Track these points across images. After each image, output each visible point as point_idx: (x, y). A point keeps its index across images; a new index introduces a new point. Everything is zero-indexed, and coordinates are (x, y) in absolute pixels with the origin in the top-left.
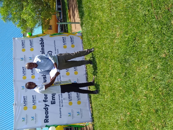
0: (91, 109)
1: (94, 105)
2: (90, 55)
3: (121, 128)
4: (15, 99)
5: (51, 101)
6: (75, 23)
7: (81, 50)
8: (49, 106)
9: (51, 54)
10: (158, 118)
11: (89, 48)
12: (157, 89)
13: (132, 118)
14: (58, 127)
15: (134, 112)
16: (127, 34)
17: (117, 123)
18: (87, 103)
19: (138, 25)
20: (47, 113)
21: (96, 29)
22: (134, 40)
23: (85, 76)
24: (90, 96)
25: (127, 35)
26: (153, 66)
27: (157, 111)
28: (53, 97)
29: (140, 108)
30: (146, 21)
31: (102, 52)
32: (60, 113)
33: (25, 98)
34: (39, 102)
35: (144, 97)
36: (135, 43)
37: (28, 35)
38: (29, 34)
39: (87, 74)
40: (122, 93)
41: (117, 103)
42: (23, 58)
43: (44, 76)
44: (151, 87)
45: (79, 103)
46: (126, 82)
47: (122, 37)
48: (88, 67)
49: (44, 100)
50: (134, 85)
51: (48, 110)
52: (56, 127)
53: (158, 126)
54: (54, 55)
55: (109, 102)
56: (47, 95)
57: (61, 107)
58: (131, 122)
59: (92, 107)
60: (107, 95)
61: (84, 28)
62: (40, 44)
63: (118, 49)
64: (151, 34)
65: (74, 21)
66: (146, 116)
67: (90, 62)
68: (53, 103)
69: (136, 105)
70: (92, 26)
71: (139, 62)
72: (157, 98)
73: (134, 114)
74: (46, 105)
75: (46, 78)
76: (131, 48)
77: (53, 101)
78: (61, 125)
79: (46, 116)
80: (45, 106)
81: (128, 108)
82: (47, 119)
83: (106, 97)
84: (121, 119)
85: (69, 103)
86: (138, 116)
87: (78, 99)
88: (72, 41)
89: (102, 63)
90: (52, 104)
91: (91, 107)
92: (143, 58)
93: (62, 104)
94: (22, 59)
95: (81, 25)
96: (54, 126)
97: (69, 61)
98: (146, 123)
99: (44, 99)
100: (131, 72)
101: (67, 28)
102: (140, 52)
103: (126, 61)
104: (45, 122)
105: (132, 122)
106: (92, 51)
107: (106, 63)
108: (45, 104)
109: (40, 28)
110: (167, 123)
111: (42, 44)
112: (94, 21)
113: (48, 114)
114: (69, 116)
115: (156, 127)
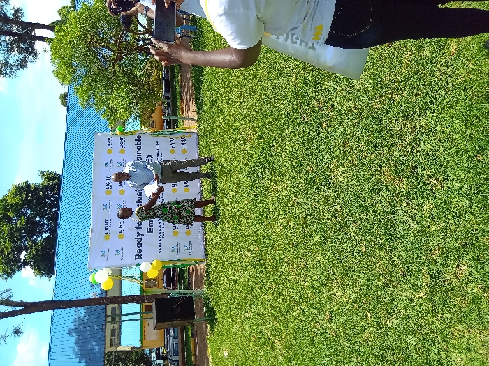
5: (147, 229)
6: (189, 118)
8: (143, 235)
51: (141, 240)
68: (150, 231)
79: (139, 250)
80: (138, 236)
82: (139, 254)
99: (137, 226)
108: (138, 233)
111: (139, 145)
113: (141, 246)
114: (172, 251)
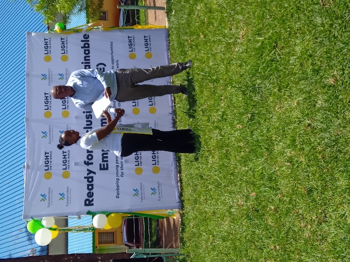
0: (179, 184)
1: (186, 176)
2: (183, 74)
3: (238, 222)
4: (28, 157)
5: (100, 165)
6: (155, 7)
7: (166, 63)
8: (95, 173)
9: (104, 68)
10: (311, 204)
11: (180, 61)
12: (314, 148)
13: (260, 204)
14: (113, 215)
15: (265, 192)
16: (260, 35)
17: (230, 213)
18: (172, 171)
19: (283, 16)
20: (90, 187)
21: (198, 22)
22: (274, 47)
23: (170, 117)
24: (178, 157)
25: (261, 37)
26: (310, 102)
27: (310, 191)
28: (105, 155)
29: (277, 185)
30: (300, 10)
31: (207, 70)
32: (118, 189)
33: (47, 155)
34: (76, 164)
35: (286, 163)
36: (275, 53)
37: (57, 28)
38: (59, 25)
39: (174, 112)
40: (243, 154)
41: (232, 174)
42: (47, 74)
43: (87, 112)
44: (301, 143)
45: (156, 170)
46: (252, 132)
47: (250, 40)
48: (177, 100)
49: (85, 161)
50: (269, 139)
51: (93, 180)
52: (107, 216)
53: (311, 220)
54: (109, 72)
55: (216, 171)
56: (92, 152)
57: (120, 178)
58: (257, 211)
59: (181, 180)
60: (213, 157)
61: (173, 19)
62: (82, 47)
63: (241, 66)
64: (308, 37)
65: (152, 5)
66: (288, 199)
67: (182, 89)
68: (104, 168)
69: (270, 179)
70: (189, 15)
71: (281, 92)
72: (312, 166)
73: (265, 196)
74: (90, 172)
75: (91, 118)
76: (267, 63)
77: (104, 164)
78: (118, 213)
79: (89, 193)
80: (88, 174)
81: (254, 184)
82: (91, 199)
83: (210, 160)
84: (238, 205)
85: (136, 170)
86: (273, 200)
87: (154, 162)
88: (147, 45)
89: (206, 93)
90: (101, 169)
91: (179, 179)
92: (289, 84)
93: (122, 171)
94: (43, 76)
95: (167, 12)
96: (103, 213)
97: (139, 84)
98: (286, 214)
99: (87, 160)
100: (264, 112)
101: (138, 18)
102: (284, 72)
103: (255, 90)
104: (86, 205)
105: (260, 212)
106: (187, 67)
107: (214, 92)
108: (88, 170)
109: (83, 14)
110: (328, 216)
111: (86, 47)
112: (195, 6)
113: (93, 188)
114: (134, 196)
115: (307, 222)
